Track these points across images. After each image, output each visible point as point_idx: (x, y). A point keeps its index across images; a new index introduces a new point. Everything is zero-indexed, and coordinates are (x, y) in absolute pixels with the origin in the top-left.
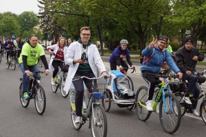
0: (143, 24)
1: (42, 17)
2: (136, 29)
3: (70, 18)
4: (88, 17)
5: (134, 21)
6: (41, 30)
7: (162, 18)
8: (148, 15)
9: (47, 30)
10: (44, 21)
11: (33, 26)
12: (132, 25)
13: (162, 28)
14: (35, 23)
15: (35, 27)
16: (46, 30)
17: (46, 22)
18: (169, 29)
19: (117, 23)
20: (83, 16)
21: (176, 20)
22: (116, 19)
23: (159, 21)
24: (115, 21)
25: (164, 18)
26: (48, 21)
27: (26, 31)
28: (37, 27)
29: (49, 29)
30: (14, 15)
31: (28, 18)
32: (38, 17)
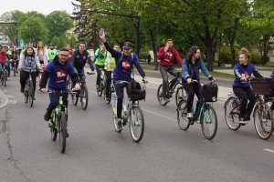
0: (212, 28)
1: (77, 18)
2: (203, 35)
3: (113, 19)
4: (138, 18)
5: (199, 24)
6: (76, 36)
7: (237, 20)
8: (219, 17)
9: (84, 36)
10: (80, 24)
11: (65, 30)
12: (197, 30)
13: (238, 33)
14: (68, 26)
15: (68, 32)
16: (82, 36)
17: (82, 25)
18: (247, 35)
19: (177, 26)
20: (131, 17)
21: (256, 23)
22: (175, 21)
23: (233, 24)
24: (173, 24)
25: (241, 20)
26: (85, 23)
27: (55, 37)
28: (71, 31)
29: (86, 35)
31: (59, 20)
32: (72, 18)
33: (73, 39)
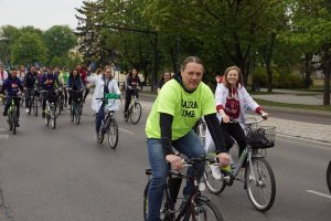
0: (244, 45)
1: (81, 35)
2: (233, 53)
3: (126, 35)
4: (156, 33)
5: (229, 40)
6: (81, 56)
7: (274, 35)
8: (252, 32)
10: (85, 41)
11: (69, 48)
12: (226, 47)
13: (275, 52)
14: (72, 43)
15: (72, 50)
16: (88, 55)
17: (88, 42)
18: (286, 53)
19: (202, 43)
20: (147, 32)
21: (297, 39)
22: (199, 38)
23: (269, 40)
24: (198, 41)
25: (278, 36)
26: (92, 40)
27: (56, 57)
28: (75, 50)
29: (93, 54)
30: (38, 32)
31: (61, 37)
32: (76, 34)
33: (77, 59)
